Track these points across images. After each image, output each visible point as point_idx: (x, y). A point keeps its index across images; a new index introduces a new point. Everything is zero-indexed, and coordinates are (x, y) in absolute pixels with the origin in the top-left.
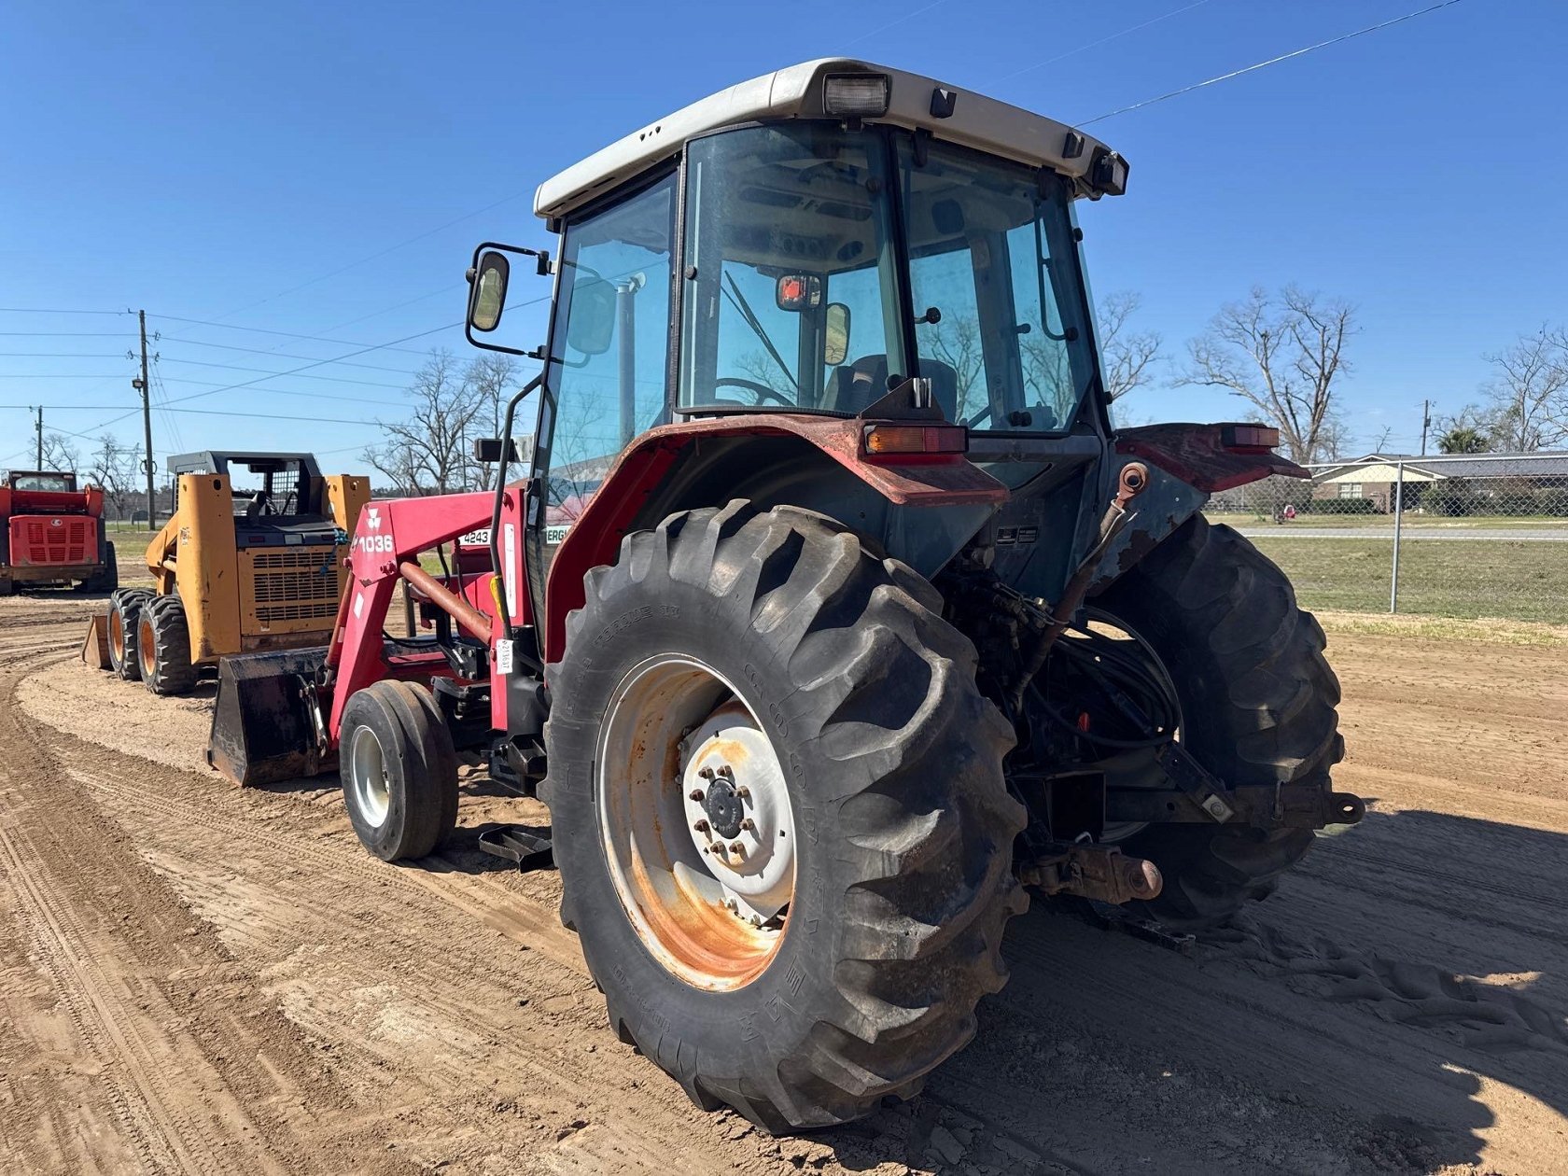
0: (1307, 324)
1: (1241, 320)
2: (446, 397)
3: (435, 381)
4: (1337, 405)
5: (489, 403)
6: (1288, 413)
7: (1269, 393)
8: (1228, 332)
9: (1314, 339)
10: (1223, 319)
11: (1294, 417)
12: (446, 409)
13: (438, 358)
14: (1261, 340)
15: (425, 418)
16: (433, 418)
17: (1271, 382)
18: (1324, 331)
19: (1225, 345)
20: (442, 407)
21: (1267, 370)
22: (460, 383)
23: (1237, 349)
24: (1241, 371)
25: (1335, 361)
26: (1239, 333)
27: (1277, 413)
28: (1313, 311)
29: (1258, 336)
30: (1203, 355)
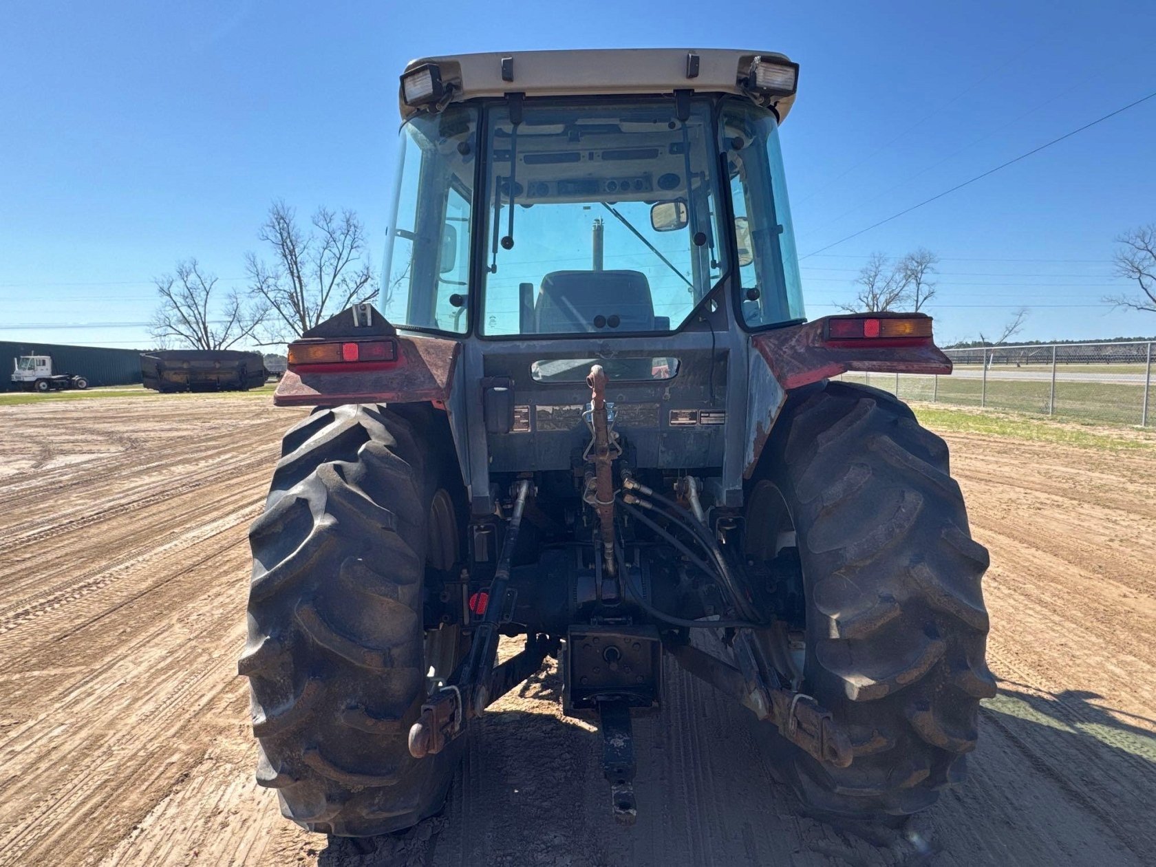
2: (880, 284)
3: (873, 274)
5: (912, 286)
12: (879, 292)
13: (876, 259)
15: (865, 300)
16: (870, 299)
20: (877, 291)
22: (890, 274)
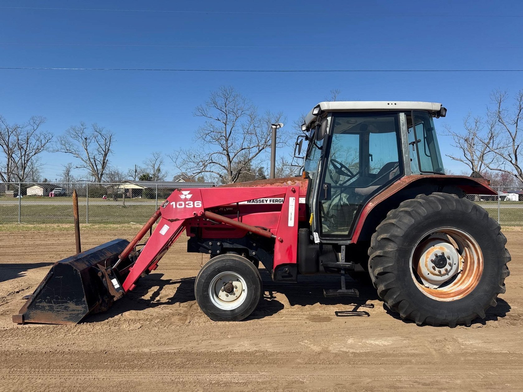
0: (100, 136)
1: (77, 132)
4: (109, 163)
6: (94, 165)
7: (88, 158)
8: (72, 136)
9: (102, 142)
10: (71, 131)
11: (96, 167)
14: (85, 140)
17: (88, 154)
18: (106, 140)
19: (71, 140)
21: (87, 150)
23: (75, 142)
24: (77, 149)
25: (108, 150)
26: (76, 136)
27: (90, 164)
28: (103, 133)
29: (83, 139)
30: (63, 142)
